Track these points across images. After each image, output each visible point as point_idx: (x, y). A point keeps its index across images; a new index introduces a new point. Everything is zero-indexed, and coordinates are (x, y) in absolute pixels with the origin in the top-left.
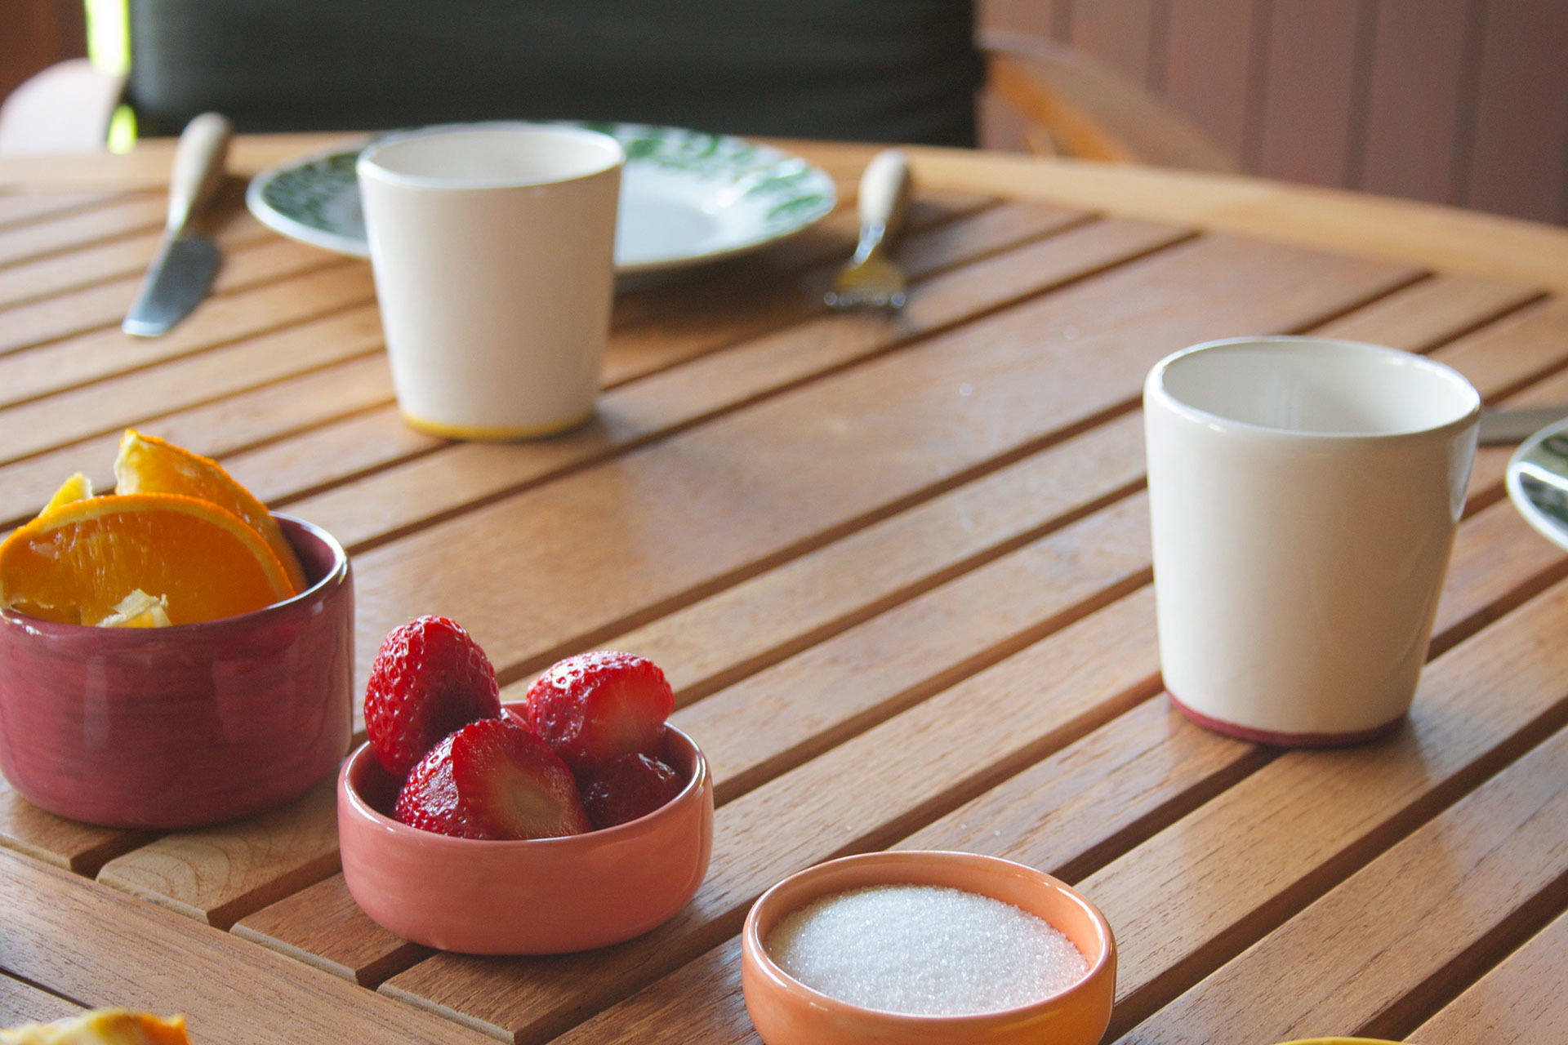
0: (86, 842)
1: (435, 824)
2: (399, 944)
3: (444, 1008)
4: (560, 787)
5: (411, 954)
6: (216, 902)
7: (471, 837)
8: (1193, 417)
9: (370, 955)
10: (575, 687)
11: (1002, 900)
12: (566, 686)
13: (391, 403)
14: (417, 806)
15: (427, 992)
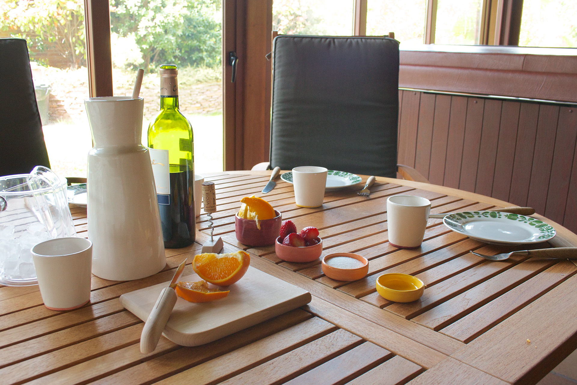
0: (245, 247)
1: (287, 245)
2: (281, 260)
3: (285, 267)
4: (303, 242)
5: (283, 261)
6: (260, 254)
7: (290, 246)
8: (392, 203)
9: (277, 261)
10: (306, 230)
11: (357, 259)
12: (305, 230)
13: (295, 203)
14: (284, 242)
15: (284, 265)
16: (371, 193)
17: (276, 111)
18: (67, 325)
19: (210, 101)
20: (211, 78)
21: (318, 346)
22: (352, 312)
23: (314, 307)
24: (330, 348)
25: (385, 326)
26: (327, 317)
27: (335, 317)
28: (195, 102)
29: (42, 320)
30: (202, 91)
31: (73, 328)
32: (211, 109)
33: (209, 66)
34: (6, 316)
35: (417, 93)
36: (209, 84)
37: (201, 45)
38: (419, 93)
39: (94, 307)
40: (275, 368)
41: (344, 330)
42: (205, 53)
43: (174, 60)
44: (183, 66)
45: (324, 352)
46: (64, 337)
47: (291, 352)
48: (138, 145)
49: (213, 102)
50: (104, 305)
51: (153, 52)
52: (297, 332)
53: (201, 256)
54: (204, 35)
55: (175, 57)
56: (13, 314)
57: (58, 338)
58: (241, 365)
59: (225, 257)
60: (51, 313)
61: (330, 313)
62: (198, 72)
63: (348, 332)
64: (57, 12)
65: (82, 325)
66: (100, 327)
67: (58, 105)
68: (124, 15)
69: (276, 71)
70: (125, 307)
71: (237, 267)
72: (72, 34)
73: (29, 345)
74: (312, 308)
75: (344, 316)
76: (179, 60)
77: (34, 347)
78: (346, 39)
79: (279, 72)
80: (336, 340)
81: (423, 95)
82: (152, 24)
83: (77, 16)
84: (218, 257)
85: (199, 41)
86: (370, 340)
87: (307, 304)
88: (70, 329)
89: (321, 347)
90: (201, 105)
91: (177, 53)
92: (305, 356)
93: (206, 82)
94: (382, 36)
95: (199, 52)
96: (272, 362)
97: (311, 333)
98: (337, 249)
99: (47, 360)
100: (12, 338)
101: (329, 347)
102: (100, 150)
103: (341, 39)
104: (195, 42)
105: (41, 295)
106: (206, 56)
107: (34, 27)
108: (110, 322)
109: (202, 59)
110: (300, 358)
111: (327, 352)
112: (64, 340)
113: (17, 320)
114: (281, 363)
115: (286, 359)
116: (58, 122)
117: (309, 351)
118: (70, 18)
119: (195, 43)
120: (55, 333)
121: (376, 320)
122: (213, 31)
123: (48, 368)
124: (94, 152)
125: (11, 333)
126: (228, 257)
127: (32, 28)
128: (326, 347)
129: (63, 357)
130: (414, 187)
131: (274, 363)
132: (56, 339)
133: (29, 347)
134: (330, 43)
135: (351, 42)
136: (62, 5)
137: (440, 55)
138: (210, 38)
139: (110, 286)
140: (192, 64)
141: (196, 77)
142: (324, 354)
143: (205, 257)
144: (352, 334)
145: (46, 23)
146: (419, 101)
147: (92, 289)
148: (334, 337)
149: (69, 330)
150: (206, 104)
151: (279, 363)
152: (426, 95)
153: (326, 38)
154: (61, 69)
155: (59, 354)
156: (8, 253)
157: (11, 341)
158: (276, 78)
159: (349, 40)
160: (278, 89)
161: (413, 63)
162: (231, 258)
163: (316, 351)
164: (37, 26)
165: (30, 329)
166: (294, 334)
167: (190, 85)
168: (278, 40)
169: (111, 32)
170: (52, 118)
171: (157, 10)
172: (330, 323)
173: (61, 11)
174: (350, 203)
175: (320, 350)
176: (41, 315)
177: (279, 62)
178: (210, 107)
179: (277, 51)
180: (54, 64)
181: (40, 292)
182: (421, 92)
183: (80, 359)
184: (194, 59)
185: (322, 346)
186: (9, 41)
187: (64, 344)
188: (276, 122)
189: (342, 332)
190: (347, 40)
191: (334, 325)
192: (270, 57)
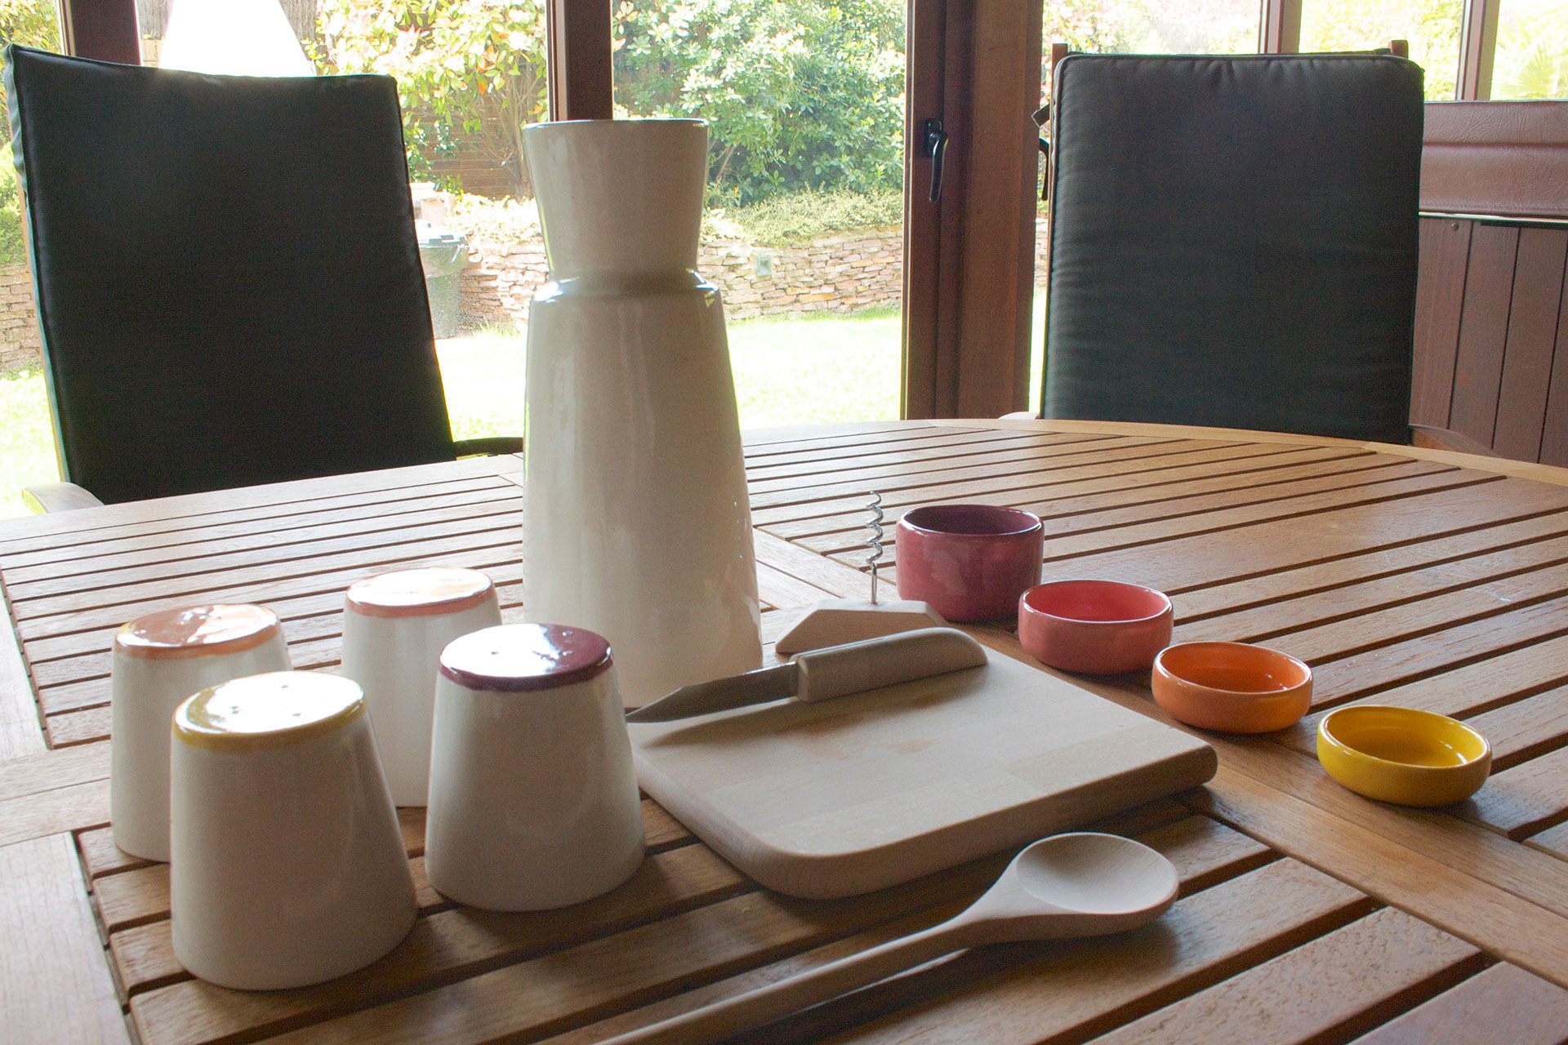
17: (1061, 266)
19: (859, 280)
20: (863, 220)
21: (1319, 968)
24: (1365, 977)
25: (1551, 907)
26: (1329, 862)
27: (1356, 863)
28: (821, 282)
30: (840, 254)
32: (860, 301)
33: (857, 189)
35: (1461, 224)
36: (857, 237)
37: (836, 136)
38: (1469, 224)
41: (1401, 915)
42: (845, 159)
43: (766, 174)
44: (791, 190)
45: (1347, 994)
47: (1221, 986)
48: (687, 270)
49: (866, 283)
51: (717, 156)
52: (1226, 908)
54: (846, 108)
55: (770, 167)
58: (1043, 1025)
61: (1336, 848)
62: (831, 205)
63: (1421, 921)
64: (486, 60)
67: (482, 289)
68: (648, 61)
69: (1063, 154)
72: (519, 112)
76: (781, 175)
78: (1265, 62)
79: (1070, 157)
80: (1382, 949)
81: (1478, 228)
82: (714, 83)
83: (534, 67)
85: (832, 123)
86: (1511, 955)
89: (1333, 973)
90: (836, 289)
91: (778, 155)
92: (1277, 1004)
93: (850, 230)
94: (1372, 52)
95: (832, 156)
96: (1159, 1020)
97: (1283, 918)
98: (1308, 639)
101: (1363, 974)
102: (568, 283)
103: (1251, 62)
104: (824, 127)
106: (847, 165)
107: (432, 95)
109: (837, 172)
110: (1262, 1012)
114: (1193, 1026)
116: (481, 329)
117: (1289, 985)
118: (515, 72)
119: (823, 130)
121: (1509, 882)
122: (867, 101)
124: (550, 291)
127: (426, 98)
128: (1351, 973)
130: (1500, 472)
131: (1168, 1025)
134: (1218, 69)
135: (1280, 68)
136: (497, 41)
137: (1538, 111)
138: (861, 118)
140: (815, 185)
141: (825, 219)
142: (1350, 1000)
144: (1434, 930)
145: (457, 84)
146: (1466, 247)
148: (1373, 937)
150: (849, 287)
151: (1186, 1027)
152: (1487, 228)
153: (1209, 59)
154: (490, 198)
158: (1061, 173)
159: (1273, 64)
160: (1065, 205)
161: (1450, 138)
163: (1315, 987)
164: (437, 94)
167: (809, 238)
168: (1070, 66)
169: (614, 104)
170: (467, 322)
171: (730, 44)
172: (1343, 885)
173: (493, 57)
174: (1313, 508)
175: (1330, 985)
177: (1072, 128)
178: (858, 293)
179: (1065, 96)
180: (476, 186)
182: (1473, 221)
184: (818, 171)
185: (1336, 967)
186: (353, 80)
188: (1060, 296)
189: (1395, 921)
190: (1268, 65)
191: (1359, 892)
192: (1044, 116)
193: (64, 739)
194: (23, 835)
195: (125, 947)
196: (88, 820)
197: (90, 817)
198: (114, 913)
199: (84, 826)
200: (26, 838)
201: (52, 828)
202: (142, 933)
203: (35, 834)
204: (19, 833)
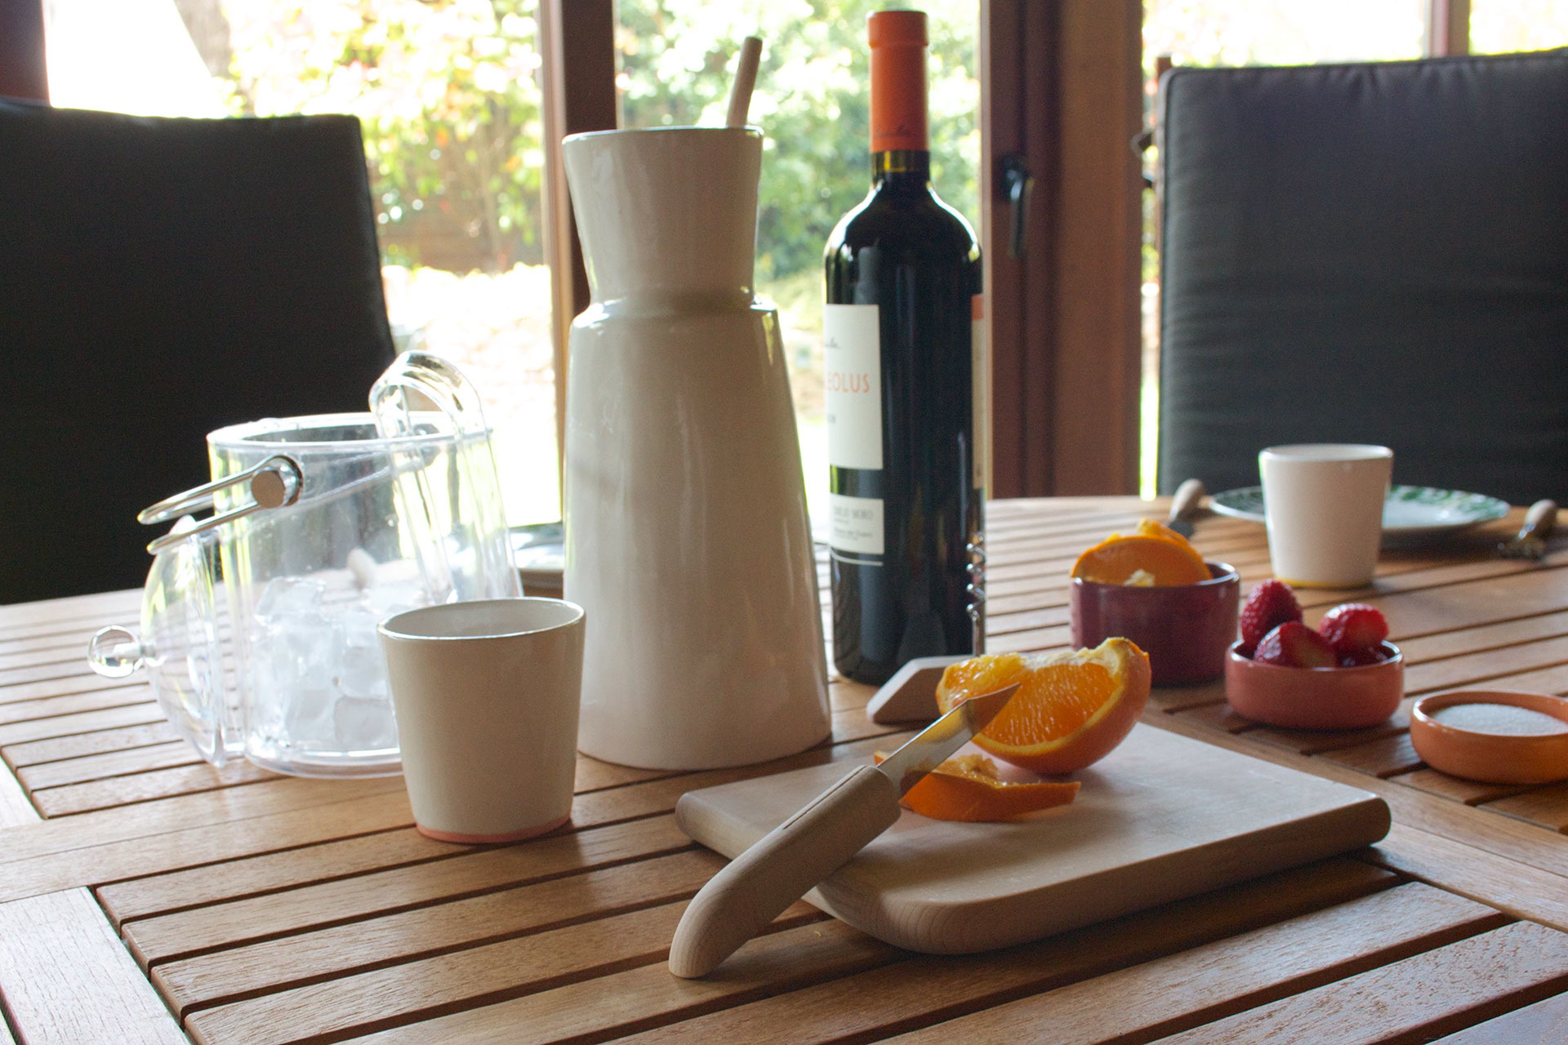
1: (1270, 662)
2: (1251, 721)
3: (1268, 741)
4: (1330, 655)
5: (1256, 725)
6: (1167, 707)
7: (1286, 667)
9: (1234, 725)
10: (1339, 618)
11: (1545, 713)
12: (1336, 617)
14: (1261, 656)
16: (1549, 551)
18: (493, 882)
21: (1442, 969)
22: (1560, 873)
23: (1402, 854)
24: (1491, 976)
26: (1462, 886)
27: (1491, 885)
29: (408, 869)
31: (516, 891)
34: (286, 853)
39: (584, 838)
40: (1281, 1029)
41: (1537, 926)
45: (1471, 990)
46: (481, 916)
47: (1336, 985)
48: (742, 289)
50: (621, 833)
52: (1348, 925)
53: (968, 666)
56: (312, 849)
57: (462, 918)
59: (1059, 663)
60: (437, 850)
61: (1472, 875)
63: (1557, 932)
64: (448, 102)
65: (545, 885)
66: (609, 891)
69: (1173, 188)
70: (696, 839)
71: (1107, 697)
73: (362, 934)
74: (1395, 857)
75: (1528, 882)
77: (381, 939)
79: (1181, 192)
80: (1512, 954)
83: (507, 111)
84: (1031, 667)
87: (1375, 845)
88: (504, 893)
89: (1456, 973)
92: (1394, 999)
96: (1268, 1011)
97: (1407, 930)
99: (426, 977)
100: (308, 912)
101: (1490, 973)
102: (614, 304)
105: (407, 801)
108: (646, 879)
110: (1378, 1004)
111: (1484, 990)
112: (484, 922)
113: (325, 866)
114: (1303, 1015)
115: (1322, 1004)
117: (1408, 983)
120: (452, 904)
123: (430, 999)
125: (305, 897)
126: (1072, 663)
128: (1476, 973)
129: (480, 972)
132: (455, 918)
133: (363, 937)
134: (1359, 79)
135: (1435, 74)
136: (461, 79)
139: (640, 782)
143: (983, 669)
147: (576, 790)
148: (1503, 945)
149: (499, 896)
151: (1297, 1016)
155: (468, 961)
156: (300, 660)
157: (304, 919)
158: (1171, 211)
162: (1083, 666)
163: (1437, 984)
165: (369, 889)
166: (1340, 931)
172: (1475, 904)
173: (457, 98)
174: (1474, 576)
175: (1453, 983)
176: (405, 855)
177: (1182, 157)
179: (1172, 120)
181: (407, 794)
183: (542, 977)
185: (1461, 969)
187: (485, 934)
189: (1529, 931)
191: (1492, 909)
192: (1146, 142)
193: (57, 810)
194: (36, 890)
195: (170, 976)
196: (104, 876)
197: (106, 874)
198: (151, 950)
199: (100, 882)
200: (39, 893)
201: (66, 884)
202: (186, 965)
203: (48, 890)
204: (31, 889)
